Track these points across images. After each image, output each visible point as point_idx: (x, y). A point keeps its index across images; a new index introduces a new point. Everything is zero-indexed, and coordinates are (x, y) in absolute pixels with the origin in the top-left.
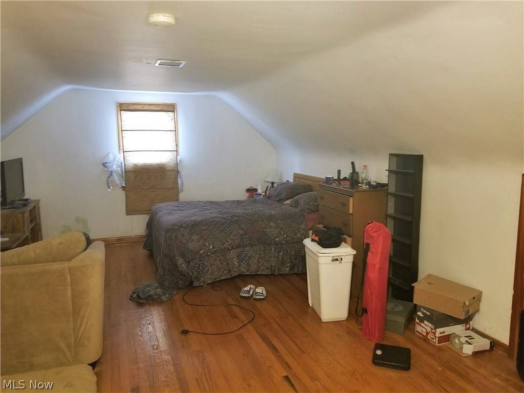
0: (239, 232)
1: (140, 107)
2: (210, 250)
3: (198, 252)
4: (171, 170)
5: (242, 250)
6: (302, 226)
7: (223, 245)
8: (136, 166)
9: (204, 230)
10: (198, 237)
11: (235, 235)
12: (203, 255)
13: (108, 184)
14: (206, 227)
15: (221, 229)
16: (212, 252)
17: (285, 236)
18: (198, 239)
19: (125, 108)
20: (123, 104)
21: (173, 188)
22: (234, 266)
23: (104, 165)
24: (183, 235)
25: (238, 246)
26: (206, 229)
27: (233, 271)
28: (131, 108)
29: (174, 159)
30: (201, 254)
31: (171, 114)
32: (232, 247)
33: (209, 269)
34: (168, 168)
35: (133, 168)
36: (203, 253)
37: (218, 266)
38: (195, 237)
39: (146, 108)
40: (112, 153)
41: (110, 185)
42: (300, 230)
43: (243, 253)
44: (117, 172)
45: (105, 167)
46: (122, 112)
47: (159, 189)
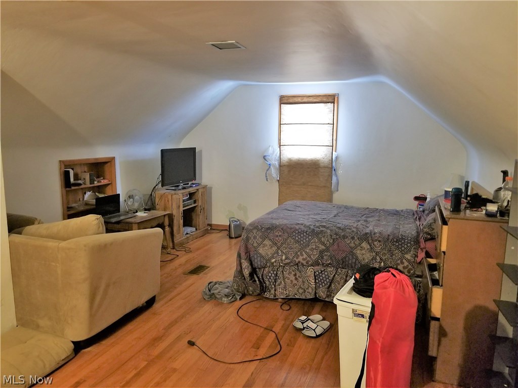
0: (318, 247)
1: (299, 100)
2: (281, 260)
3: (269, 260)
4: (325, 167)
5: (322, 270)
6: (408, 256)
7: (297, 258)
8: (290, 160)
9: (277, 236)
10: (271, 243)
11: (312, 250)
12: (275, 264)
13: (266, 176)
14: (280, 234)
15: (297, 238)
16: (285, 264)
17: (382, 264)
18: (270, 245)
19: (285, 101)
20: (284, 97)
21: (325, 187)
22: (309, 286)
23: (264, 157)
24: (255, 238)
25: (316, 263)
26: (280, 236)
27: (308, 292)
28: (291, 101)
29: (329, 155)
30: (273, 263)
31: (330, 105)
32: (307, 263)
33: (281, 282)
34: (322, 165)
35: (287, 162)
36: (275, 262)
37: (292, 281)
38: (267, 242)
39: (305, 100)
40: (272, 147)
41: (268, 177)
42: (404, 261)
43: (324, 274)
44: (274, 166)
45: (265, 160)
46: (282, 105)
47: (311, 185)
